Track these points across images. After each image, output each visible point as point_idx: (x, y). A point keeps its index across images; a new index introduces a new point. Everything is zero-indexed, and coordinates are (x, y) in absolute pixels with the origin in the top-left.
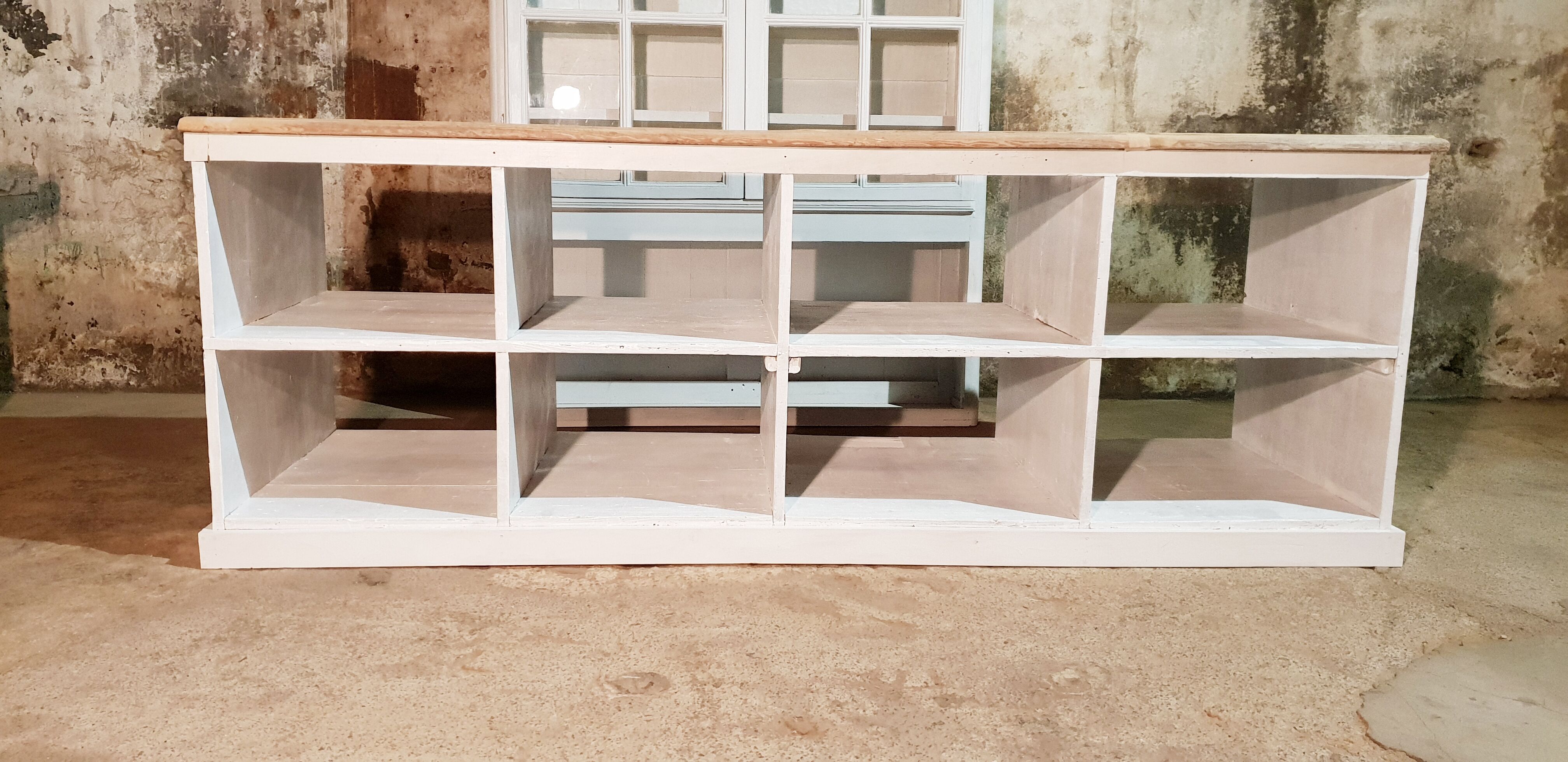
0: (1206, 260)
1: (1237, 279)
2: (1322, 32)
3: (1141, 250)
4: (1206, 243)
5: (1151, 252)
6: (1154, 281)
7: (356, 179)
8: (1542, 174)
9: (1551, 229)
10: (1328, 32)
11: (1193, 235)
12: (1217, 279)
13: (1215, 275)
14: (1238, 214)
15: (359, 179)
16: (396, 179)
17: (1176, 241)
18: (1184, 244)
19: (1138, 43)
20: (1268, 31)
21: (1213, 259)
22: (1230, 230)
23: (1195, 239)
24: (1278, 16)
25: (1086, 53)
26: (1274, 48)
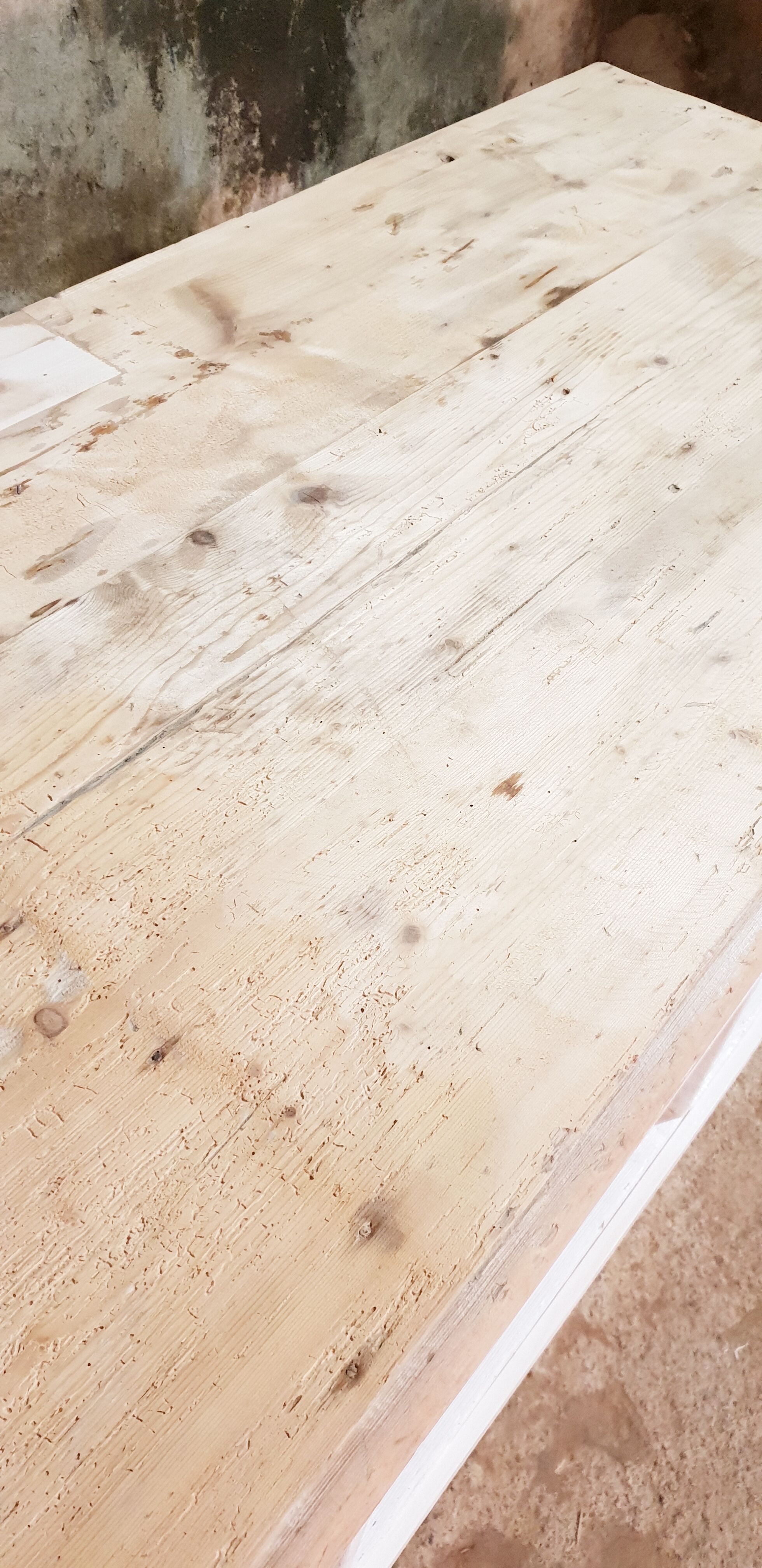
0: (194, 88)
1: (237, 111)
3: (99, 99)
4: (191, 51)
5: (115, 98)
6: (128, 156)
11: (172, 43)
12: (212, 121)
13: (208, 115)
17: (149, 64)
18: (161, 65)
21: (204, 84)
22: (222, 17)
23: (175, 50)
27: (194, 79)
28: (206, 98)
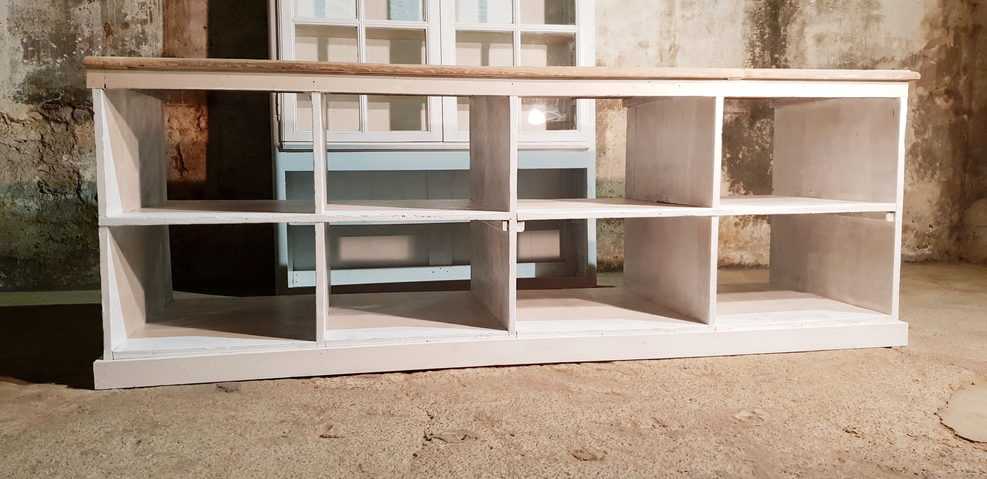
0: (724, 182)
2: (785, 40)
4: (723, 170)
7: (168, 138)
8: (913, 125)
9: (920, 158)
10: (788, 40)
12: (731, 194)
13: (730, 191)
14: (741, 152)
15: (170, 138)
16: (197, 138)
19: (677, 47)
20: (754, 39)
21: (728, 181)
22: (738, 162)
24: (759, 31)
25: (646, 53)
26: (757, 50)
27: (724, 179)
28: (729, 186)
